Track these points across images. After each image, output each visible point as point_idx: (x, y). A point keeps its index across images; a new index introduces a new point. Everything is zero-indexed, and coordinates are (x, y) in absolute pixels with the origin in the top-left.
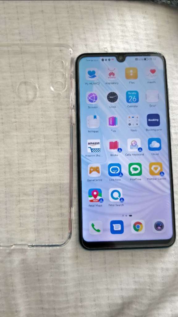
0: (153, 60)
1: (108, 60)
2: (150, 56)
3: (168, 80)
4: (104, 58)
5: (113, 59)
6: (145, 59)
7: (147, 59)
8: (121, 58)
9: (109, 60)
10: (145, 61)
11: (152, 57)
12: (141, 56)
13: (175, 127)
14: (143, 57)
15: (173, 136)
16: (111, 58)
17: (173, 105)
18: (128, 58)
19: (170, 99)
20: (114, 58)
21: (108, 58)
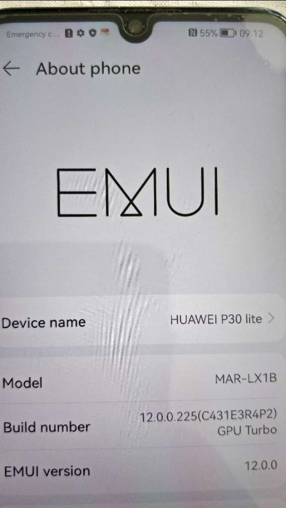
0: (252, 36)
1: (87, 33)
2: (242, 20)
4: (75, 26)
5: (106, 31)
6: (224, 33)
7: (230, 33)
8: (135, 28)
9: (92, 33)
10: (225, 39)
11: (250, 26)
12: (210, 19)
14: (218, 26)
16: (98, 26)
18: (161, 28)
20: (112, 26)
21: (86, 26)
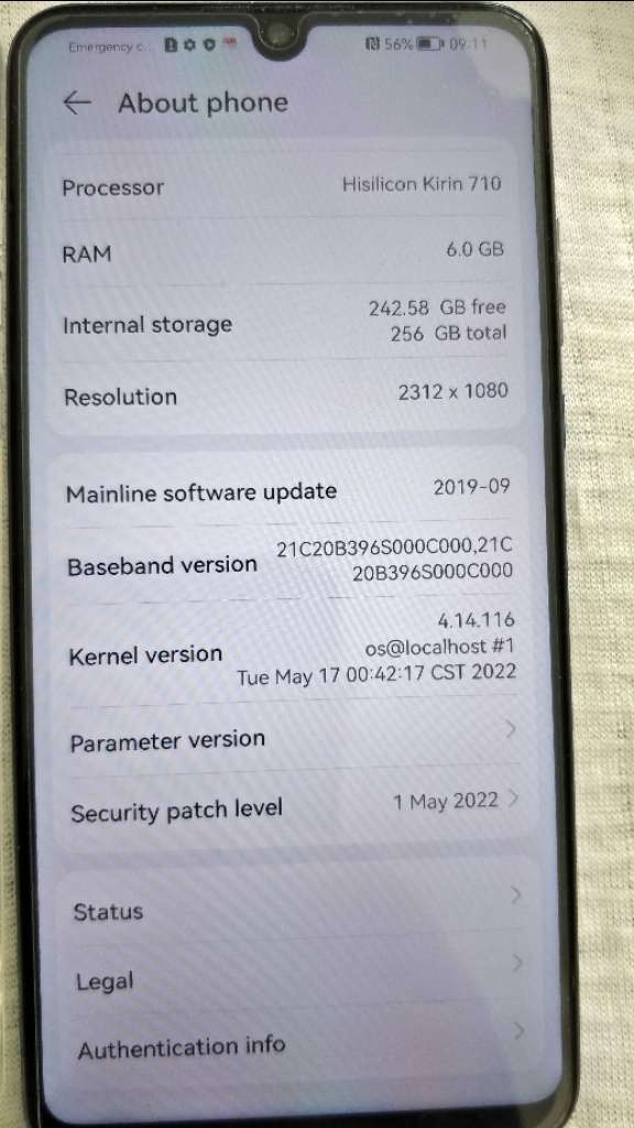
0: (470, 49)
1: (200, 45)
2: (452, 22)
3: (559, 184)
4: (180, 33)
5: (233, 40)
6: (424, 43)
7: (435, 43)
8: (278, 36)
9: (209, 44)
10: (425, 53)
11: (466, 32)
12: (401, 21)
13: (595, 456)
14: (413, 32)
15: (582, 511)
16: (218, 32)
17: (589, 330)
18: (320, 38)
19: (566, 291)
20: (242, 34)
21: (200, 33)
